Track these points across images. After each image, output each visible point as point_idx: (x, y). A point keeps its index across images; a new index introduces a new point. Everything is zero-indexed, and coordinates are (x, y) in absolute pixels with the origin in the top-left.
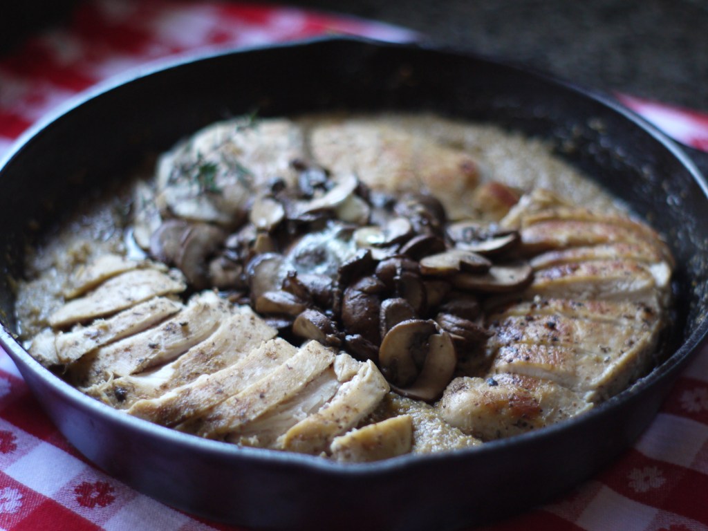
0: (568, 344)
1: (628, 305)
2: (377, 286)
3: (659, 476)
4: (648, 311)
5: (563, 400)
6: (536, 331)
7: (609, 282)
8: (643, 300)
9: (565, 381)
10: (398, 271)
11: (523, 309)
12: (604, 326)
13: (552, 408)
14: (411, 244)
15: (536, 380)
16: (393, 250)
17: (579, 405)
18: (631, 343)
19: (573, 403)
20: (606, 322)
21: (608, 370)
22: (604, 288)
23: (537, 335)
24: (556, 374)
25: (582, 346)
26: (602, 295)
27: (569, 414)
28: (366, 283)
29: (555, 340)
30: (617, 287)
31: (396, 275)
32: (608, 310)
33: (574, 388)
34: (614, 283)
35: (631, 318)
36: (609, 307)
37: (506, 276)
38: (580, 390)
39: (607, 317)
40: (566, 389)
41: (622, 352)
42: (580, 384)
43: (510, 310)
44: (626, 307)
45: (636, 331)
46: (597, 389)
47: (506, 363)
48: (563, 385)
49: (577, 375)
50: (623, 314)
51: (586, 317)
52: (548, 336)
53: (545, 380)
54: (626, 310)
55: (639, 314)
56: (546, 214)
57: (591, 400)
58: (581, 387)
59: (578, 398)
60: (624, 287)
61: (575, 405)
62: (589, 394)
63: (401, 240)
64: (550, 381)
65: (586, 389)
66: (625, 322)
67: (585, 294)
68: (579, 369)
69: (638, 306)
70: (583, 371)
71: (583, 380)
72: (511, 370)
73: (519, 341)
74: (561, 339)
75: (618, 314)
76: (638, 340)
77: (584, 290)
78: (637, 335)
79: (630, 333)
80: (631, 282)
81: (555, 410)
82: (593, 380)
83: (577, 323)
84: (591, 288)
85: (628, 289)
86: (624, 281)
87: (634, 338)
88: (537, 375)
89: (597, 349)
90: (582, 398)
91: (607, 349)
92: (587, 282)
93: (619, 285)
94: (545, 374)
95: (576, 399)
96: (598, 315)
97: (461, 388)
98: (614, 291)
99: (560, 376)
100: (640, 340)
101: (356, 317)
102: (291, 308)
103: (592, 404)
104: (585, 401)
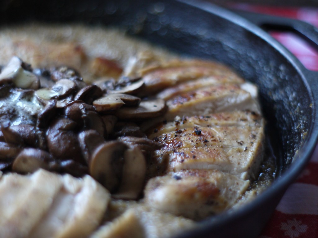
0: (216, 143)
1: (239, 112)
2: (72, 124)
3: (301, 224)
4: (254, 114)
5: (229, 181)
6: (189, 139)
7: (222, 99)
8: (247, 107)
9: (225, 168)
10: (83, 111)
11: (170, 127)
12: (231, 128)
13: (224, 188)
14: (80, 93)
15: (206, 171)
16: (69, 100)
17: (240, 183)
18: (254, 137)
19: (236, 182)
20: (231, 125)
21: (250, 156)
22: (219, 104)
23: (192, 141)
24: (217, 164)
25: (225, 143)
26: (219, 109)
27: (236, 190)
28: (61, 124)
29: (206, 142)
30: (228, 102)
31: (81, 114)
32: (229, 118)
33: (232, 172)
34: (225, 99)
35: (245, 120)
36: (228, 116)
37: (151, 106)
38: (236, 173)
39: (230, 122)
40: (228, 174)
41: (252, 143)
42: (235, 169)
43: (162, 129)
44: (239, 114)
45: (253, 128)
46: (247, 170)
47: (181, 163)
48: (224, 171)
49: (231, 162)
50: (239, 119)
51: (216, 124)
52: (200, 140)
53: (212, 170)
54: (239, 116)
55: (249, 117)
56: (151, 66)
57: (246, 179)
58: (237, 171)
59: (237, 178)
60: (233, 101)
61: (238, 184)
62: (243, 175)
63: (72, 92)
64: (216, 170)
65: (240, 172)
66: (243, 123)
67: (207, 110)
68: (230, 158)
69: (245, 112)
70: (234, 159)
71: (236, 165)
72: (185, 167)
73: (181, 147)
74: (210, 140)
75: (236, 119)
76: (257, 133)
77: (206, 108)
78: (255, 130)
79: (250, 130)
80: (237, 96)
81: (227, 189)
82: (243, 164)
83: (213, 129)
84: (210, 105)
85: (236, 102)
86: (231, 97)
87: (253, 132)
88: (204, 167)
89: (235, 144)
90: (239, 177)
91: (242, 143)
92: (207, 102)
93: (229, 100)
94: (210, 166)
95: (236, 179)
96: (223, 122)
97: (158, 185)
98: (226, 105)
99: (220, 166)
100: (259, 133)
101: (62, 148)
102: (7, 152)
103: (248, 181)
104: (242, 180)
